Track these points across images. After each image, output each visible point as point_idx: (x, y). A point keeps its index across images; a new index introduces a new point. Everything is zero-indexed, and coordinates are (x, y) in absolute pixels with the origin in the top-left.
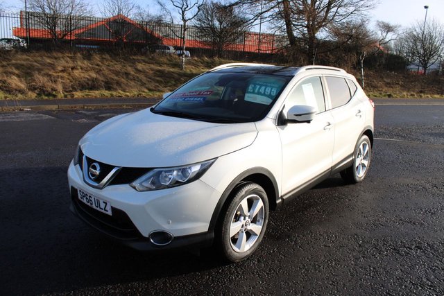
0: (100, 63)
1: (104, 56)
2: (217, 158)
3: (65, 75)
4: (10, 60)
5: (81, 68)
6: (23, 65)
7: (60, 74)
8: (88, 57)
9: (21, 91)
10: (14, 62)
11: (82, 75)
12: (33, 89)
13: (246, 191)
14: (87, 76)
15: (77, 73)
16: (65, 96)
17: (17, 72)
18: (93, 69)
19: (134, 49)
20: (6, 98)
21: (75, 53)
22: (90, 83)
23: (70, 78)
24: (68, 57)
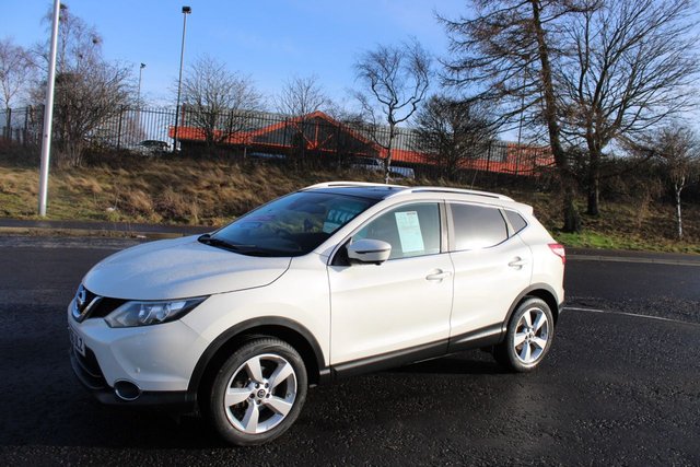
0: (264, 179)
1: (272, 170)
2: (209, 296)
3: (210, 193)
4: (142, 169)
5: (235, 185)
6: (157, 177)
7: (204, 192)
8: (249, 170)
9: (143, 212)
10: (147, 171)
11: (234, 194)
12: (159, 210)
13: (257, 348)
14: (239, 197)
15: (226, 192)
16: (201, 223)
17: (146, 185)
18: (251, 187)
19: (319, 162)
20: (121, 219)
21: (231, 165)
22: (241, 206)
23: (216, 198)
24: (221, 168)
